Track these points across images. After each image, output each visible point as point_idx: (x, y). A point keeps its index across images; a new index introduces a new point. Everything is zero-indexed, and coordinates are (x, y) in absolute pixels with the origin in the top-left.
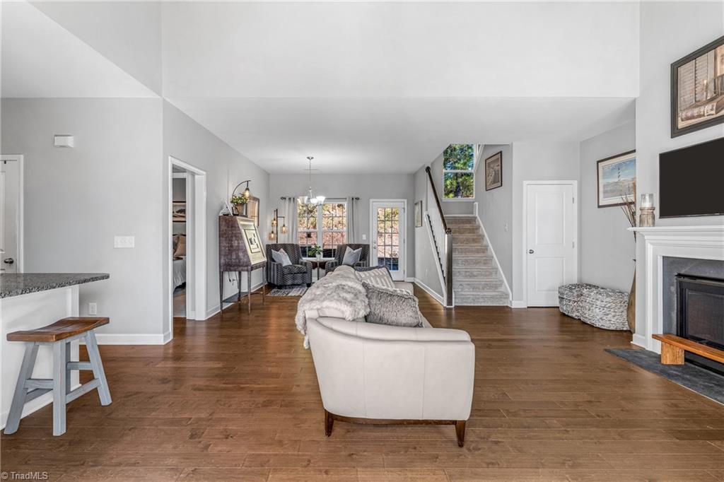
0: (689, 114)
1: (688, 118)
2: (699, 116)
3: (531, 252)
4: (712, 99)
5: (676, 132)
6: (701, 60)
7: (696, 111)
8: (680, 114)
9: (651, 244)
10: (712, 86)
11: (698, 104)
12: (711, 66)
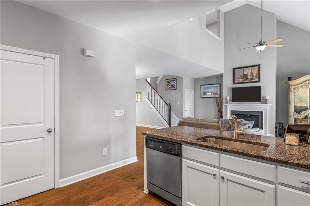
0: (238, 80)
1: (237, 81)
2: (240, 81)
3: (186, 111)
4: (243, 78)
5: (234, 83)
6: (240, 70)
7: (239, 80)
8: (235, 80)
9: (229, 108)
10: (243, 76)
11: (239, 78)
12: (243, 71)
